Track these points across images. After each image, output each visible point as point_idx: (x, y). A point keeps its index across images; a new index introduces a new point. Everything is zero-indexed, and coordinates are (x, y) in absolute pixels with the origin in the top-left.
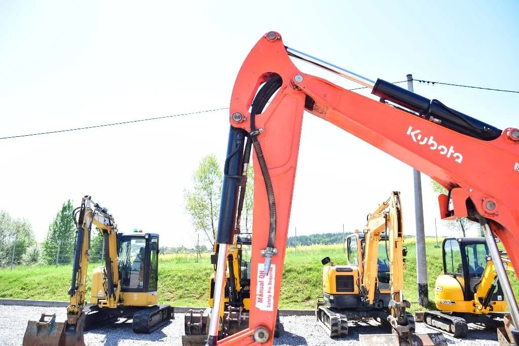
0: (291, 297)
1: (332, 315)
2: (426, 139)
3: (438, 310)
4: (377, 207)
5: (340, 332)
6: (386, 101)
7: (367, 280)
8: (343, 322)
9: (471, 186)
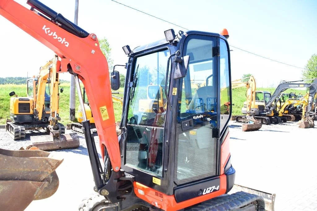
1: (15, 127)
2: (52, 33)
3: (78, 122)
4: (46, 63)
5: (20, 136)
6: (34, 9)
7: (38, 106)
8: (22, 130)
9: (71, 58)
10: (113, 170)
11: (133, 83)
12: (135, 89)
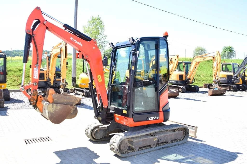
0: (11, 83)
3: (79, 87)
4: (57, 44)
6: (66, 29)
7: (51, 75)
8: (39, 93)
9: (83, 52)
10: (104, 107)
11: (115, 63)
12: (115, 66)
